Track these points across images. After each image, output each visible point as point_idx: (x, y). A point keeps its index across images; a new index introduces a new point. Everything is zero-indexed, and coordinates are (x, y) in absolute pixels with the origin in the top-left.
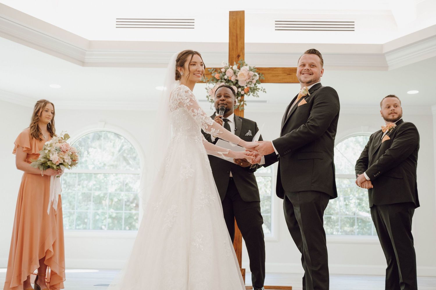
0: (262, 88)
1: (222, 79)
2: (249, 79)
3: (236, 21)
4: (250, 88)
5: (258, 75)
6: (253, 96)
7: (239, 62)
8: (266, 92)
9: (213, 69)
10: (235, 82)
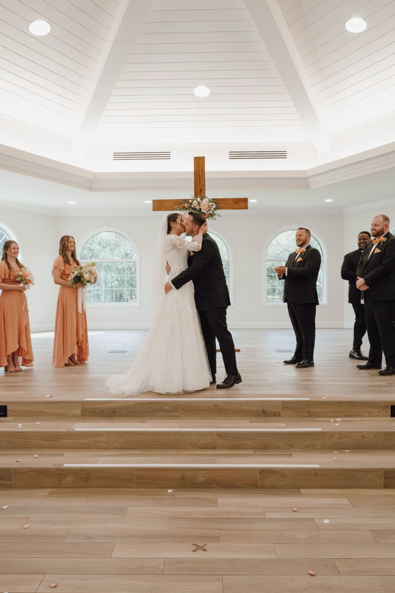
0: (218, 214)
1: (190, 208)
2: (208, 208)
3: (199, 164)
4: (210, 214)
5: (215, 205)
6: (211, 220)
7: (201, 196)
8: (221, 217)
9: (184, 200)
10: (199, 210)
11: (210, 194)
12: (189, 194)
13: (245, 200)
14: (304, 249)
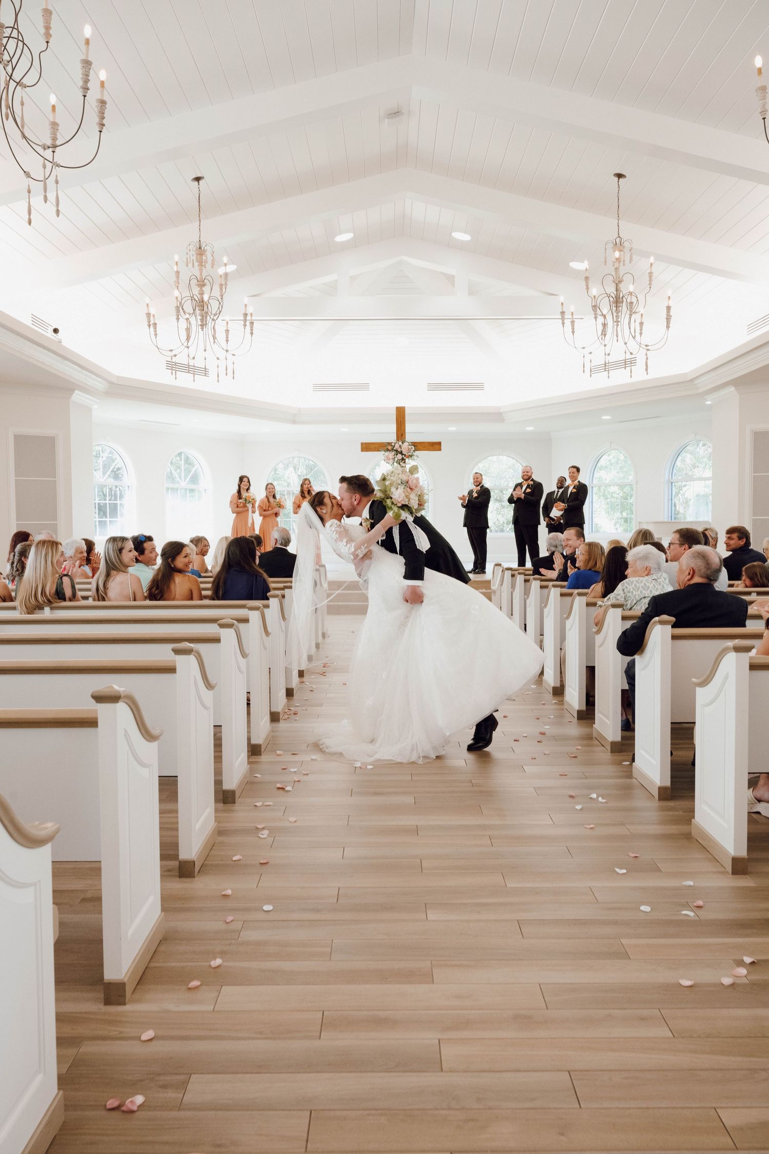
0: (416, 454)
2: (408, 450)
3: (400, 413)
4: (410, 454)
5: (414, 447)
6: (411, 459)
7: (402, 440)
9: (388, 442)
10: (400, 452)
11: (410, 438)
12: (392, 438)
13: (439, 443)
14: (479, 488)
